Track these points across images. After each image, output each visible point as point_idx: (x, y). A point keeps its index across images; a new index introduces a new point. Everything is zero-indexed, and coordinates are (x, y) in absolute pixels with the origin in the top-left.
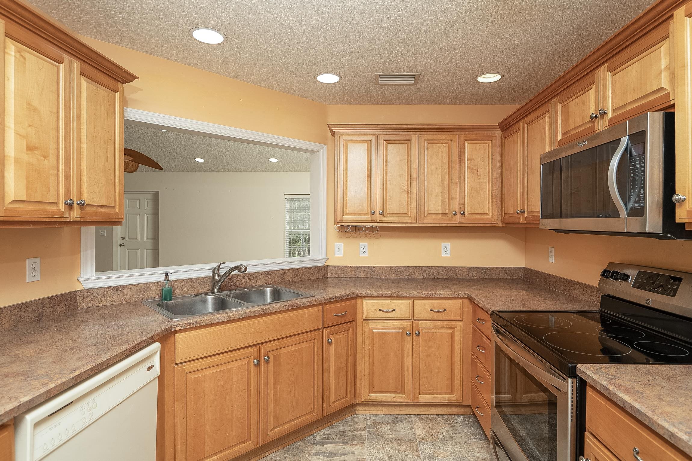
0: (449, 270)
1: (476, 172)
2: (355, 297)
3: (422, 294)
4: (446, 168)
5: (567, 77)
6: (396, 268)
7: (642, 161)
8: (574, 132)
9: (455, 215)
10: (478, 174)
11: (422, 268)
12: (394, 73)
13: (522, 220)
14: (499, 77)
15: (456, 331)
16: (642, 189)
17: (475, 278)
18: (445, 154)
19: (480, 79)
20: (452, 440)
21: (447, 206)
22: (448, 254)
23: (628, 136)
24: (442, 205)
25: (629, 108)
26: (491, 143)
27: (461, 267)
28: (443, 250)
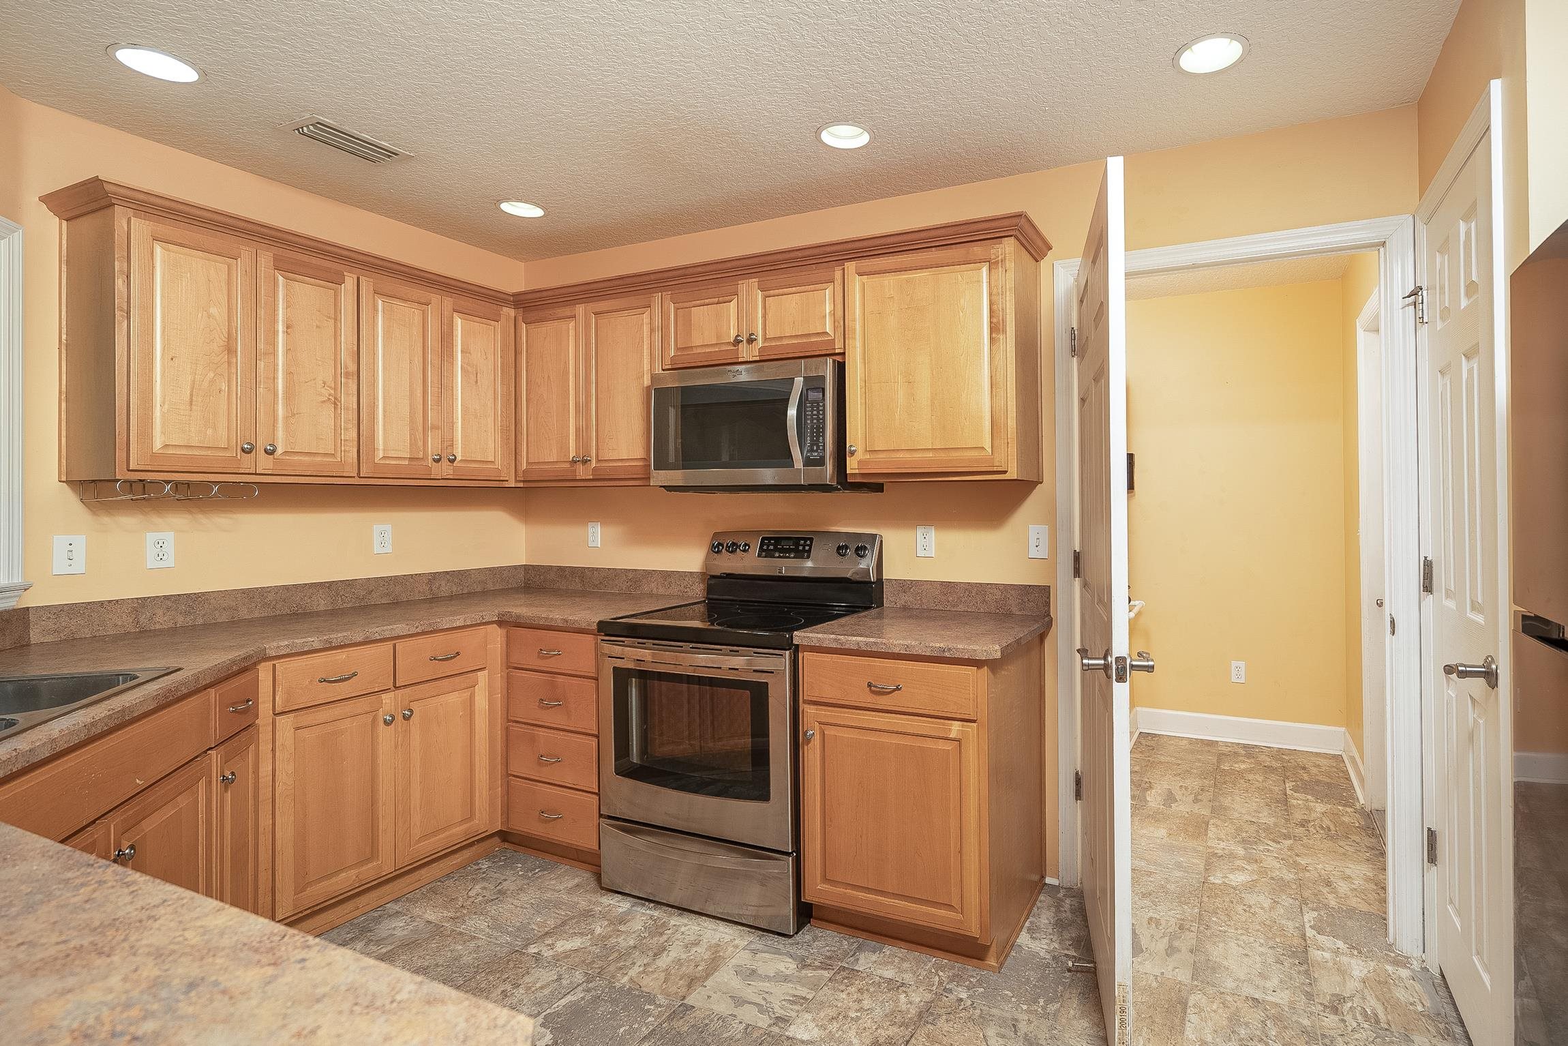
0: (392, 583)
1: (473, 378)
2: (246, 667)
3: (417, 628)
4: (418, 360)
5: (691, 270)
6: (263, 592)
7: (821, 408)
8: (699, 351)
9: (437, 461)
10: (477, 382)
11: (331, 584)
12: (358, 133)
13: (582, 472)
14: (537, 212)
15: (476, 691)
16: (821, 438)
17: (443, 594)
18: (416, 331)
19: (505, 207)
20: (505, 893)
21: (420, 443)
22: (389, 549)
23: (804, 377)
24: (411, 439)
25: (785, 342)
26: (498, 325)
27: (416, 575)
28: (377, 539)
